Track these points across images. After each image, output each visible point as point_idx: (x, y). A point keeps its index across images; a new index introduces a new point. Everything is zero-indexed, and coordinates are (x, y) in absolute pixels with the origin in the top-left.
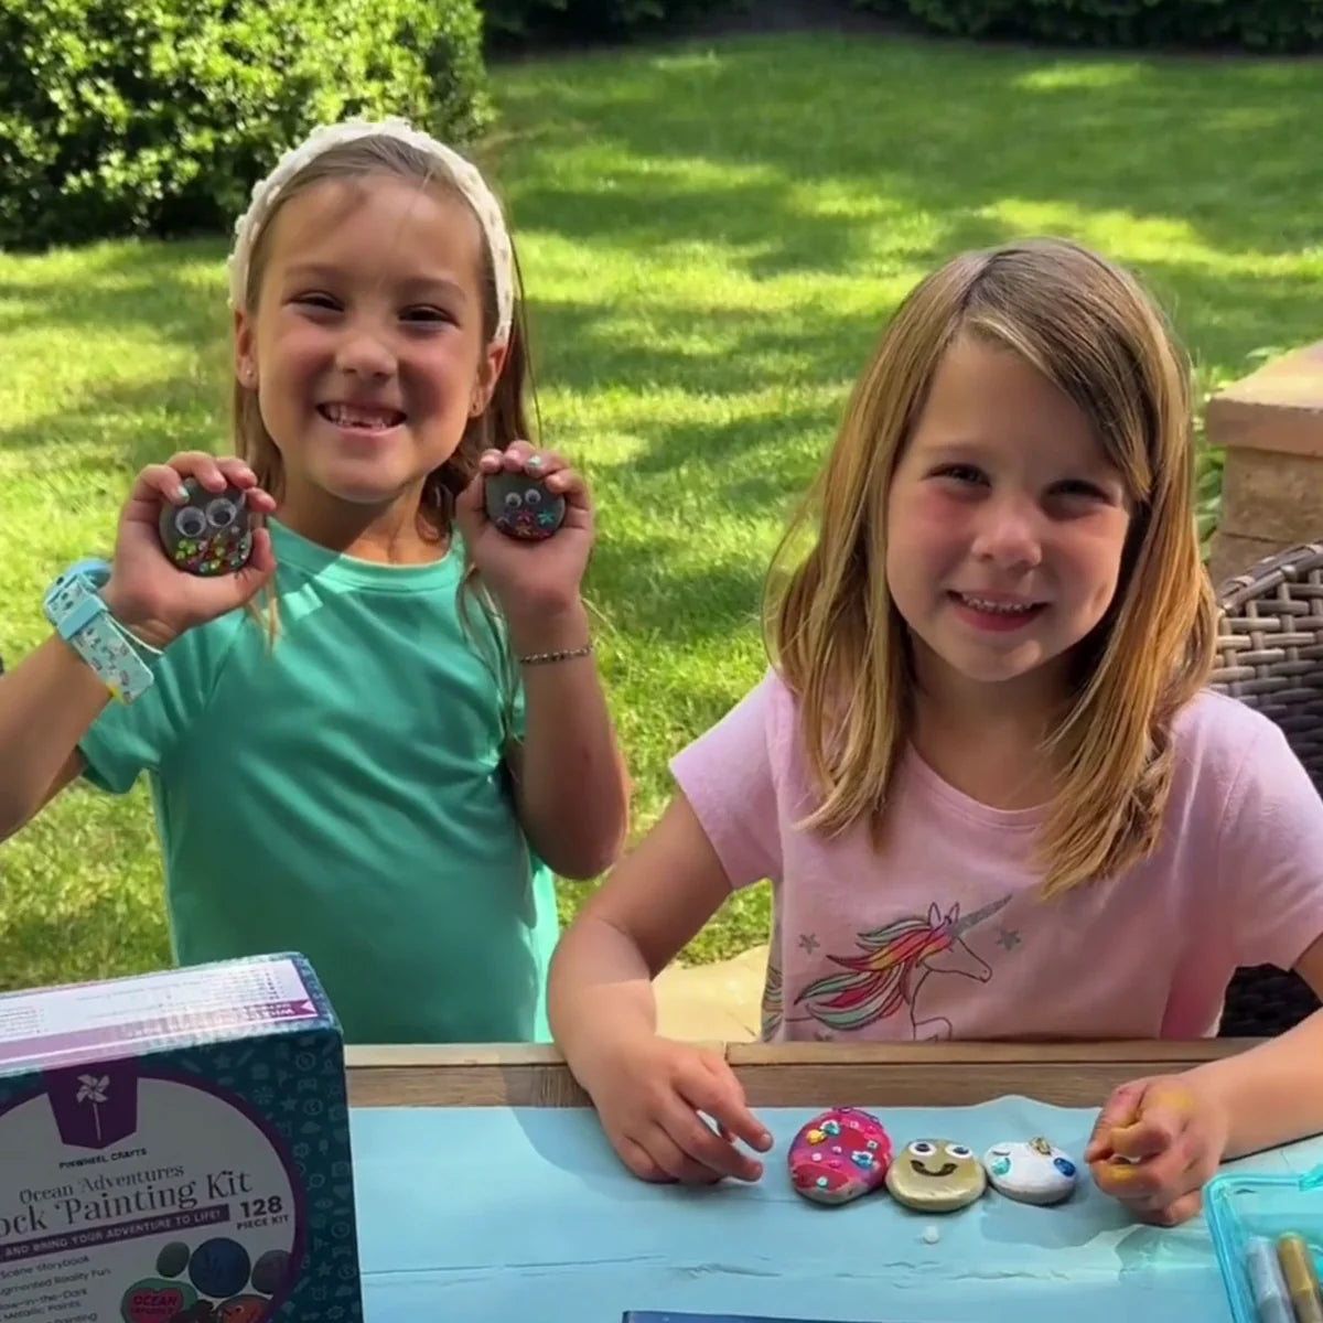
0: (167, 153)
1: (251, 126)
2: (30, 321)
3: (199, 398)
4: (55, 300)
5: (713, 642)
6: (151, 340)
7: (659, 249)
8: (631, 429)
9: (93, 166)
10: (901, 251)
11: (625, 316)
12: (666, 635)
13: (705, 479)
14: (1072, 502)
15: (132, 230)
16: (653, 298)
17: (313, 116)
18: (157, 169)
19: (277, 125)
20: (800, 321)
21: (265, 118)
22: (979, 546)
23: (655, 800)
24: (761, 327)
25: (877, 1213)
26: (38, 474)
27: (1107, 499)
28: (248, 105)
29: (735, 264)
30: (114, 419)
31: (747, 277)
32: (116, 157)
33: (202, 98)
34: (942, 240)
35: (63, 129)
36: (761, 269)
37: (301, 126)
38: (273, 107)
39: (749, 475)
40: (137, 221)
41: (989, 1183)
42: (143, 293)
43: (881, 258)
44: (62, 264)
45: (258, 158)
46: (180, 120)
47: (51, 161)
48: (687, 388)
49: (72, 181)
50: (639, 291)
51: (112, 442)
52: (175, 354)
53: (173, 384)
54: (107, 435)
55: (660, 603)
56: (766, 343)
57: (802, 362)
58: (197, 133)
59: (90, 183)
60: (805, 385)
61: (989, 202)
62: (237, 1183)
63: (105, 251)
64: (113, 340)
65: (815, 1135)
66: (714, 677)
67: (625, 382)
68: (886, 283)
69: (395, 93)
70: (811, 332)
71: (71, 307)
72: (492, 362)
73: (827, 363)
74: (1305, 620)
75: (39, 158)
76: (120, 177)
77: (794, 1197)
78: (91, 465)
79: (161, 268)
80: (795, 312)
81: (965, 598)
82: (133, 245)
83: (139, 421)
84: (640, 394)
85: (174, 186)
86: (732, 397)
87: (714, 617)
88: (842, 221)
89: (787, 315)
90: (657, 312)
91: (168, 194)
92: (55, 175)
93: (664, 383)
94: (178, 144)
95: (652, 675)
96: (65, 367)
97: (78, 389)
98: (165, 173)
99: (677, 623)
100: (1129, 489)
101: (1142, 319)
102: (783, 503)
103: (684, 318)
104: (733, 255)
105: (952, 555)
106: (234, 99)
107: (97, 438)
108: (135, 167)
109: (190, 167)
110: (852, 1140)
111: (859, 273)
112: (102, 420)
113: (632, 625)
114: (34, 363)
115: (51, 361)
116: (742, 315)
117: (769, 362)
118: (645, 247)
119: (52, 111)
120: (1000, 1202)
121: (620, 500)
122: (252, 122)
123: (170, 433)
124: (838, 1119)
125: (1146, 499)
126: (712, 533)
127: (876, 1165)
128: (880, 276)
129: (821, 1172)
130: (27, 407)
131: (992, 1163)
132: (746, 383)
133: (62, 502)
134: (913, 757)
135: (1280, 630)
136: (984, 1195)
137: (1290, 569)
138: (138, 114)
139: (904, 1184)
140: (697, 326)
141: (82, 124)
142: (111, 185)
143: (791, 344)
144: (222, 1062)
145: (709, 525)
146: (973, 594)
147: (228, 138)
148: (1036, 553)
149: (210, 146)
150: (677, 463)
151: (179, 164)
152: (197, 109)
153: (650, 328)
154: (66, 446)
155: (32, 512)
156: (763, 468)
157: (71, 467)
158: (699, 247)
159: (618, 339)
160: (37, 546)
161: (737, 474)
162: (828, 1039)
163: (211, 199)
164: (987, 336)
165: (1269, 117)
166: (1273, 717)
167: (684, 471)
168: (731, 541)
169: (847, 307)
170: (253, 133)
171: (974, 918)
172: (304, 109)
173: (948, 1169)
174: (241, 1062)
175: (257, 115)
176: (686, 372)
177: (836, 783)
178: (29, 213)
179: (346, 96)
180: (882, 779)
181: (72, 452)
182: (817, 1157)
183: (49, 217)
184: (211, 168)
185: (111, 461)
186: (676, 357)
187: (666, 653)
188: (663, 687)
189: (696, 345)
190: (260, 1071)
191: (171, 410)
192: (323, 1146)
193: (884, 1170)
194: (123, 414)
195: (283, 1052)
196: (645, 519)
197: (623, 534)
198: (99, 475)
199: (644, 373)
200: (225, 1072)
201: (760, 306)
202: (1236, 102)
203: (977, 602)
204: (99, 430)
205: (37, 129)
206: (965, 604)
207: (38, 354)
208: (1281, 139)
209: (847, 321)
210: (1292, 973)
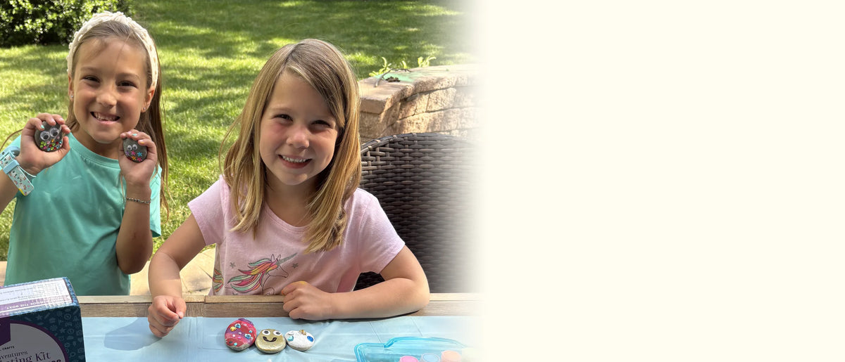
0: (44, 20)
1: (67, 13)
2: (6, 68)
3: (54, 91)
4: (13, 62)
5: (196, 161)
6: (39, 74)
7: (180, 50)
8: (173, 100)
9: (23, 24)
10: (246, 52)
11: (171, 69)
12: (183, 159)
13: (193, 114)
14: (319, 127)
15: (34, 42)
16: (179, 64)
17: (84, 10)
18: (41, 25)
19: (75, 13)
20: (219, 71)
21: (71, 11)
22: (289, 141)
23: (180, 207)
24: (208, 72)
25: (252, 354)
26: (8, 111)
27: (329, 126)
28: (66, 7)
29: (201, 55)
30: (30, 96)
31: (205, 58)
32: (29, 21)
33: (53, 4)
34: (258, 49)
35: (14, 12)
36: (208, 56)
37: (81, 13)
38: (73, 8)
39: (205, 113)
40: (36, 40)
41: (287, 343)
42: (37, 61)
43: (241, 54)
44: (15, 52)
45: (69, 22)
46: (47, 11)
47: (11, 22)
48: (188, 89)
49: (17, 27)
50: (175, 62)
51: (30, 102)
52: (47, 78)
53: (46, 87)
54: (28, 100)
55: (181, 150)
56: (210, 77)
57: (220, 83)
58: (52, 15)
59: (22, 28)
60: (221, 89)
61: (270, 39)
62: (46, 356)
63: (27, 48)
64: (29, 73)
65: (233, 328)
66: (196, 171)
67: (171, 87)
68: (242, 61)
69: (107, 4)
70: (222, 74)
71: (18, 65)
72: (150, 94)
73: (226, 83)
74: (374, 162)
75: (8, 21)
76: (31, 27)
77: (226, 348)
78: (23, 109)
79: (43, 54)
80: (217, 68)
81: (284, 157)
82: (35, 47)
83: (36, 97)
84: (175, 90)
85: (46, 30)
86: (201, 92)
87: (196, 154)
88: (231, 43)
89: (215, 69)
90: (180, 68)
91: (44, 32)
92: (12, 25)
93: (182, 87)
94: (46, 18)
95: (179, 171)
96: (16, 81)
97: (19, 87)
98: (43, 26)
99: (186, 156)
100: (338, 124)
101: (344, 68)
102: (215, 121)
103: (187, 69)
104: (201, 52)
105: (281, 143)
106: (62, 5)
107: (25, 102)
108: (34, 24)
109: (50, 24)
110: (244, 330)
111: (235, 58)
112: (26, 96)
113: (174, 156)
114: (7, 80)
115: (12, 79)
116: (203, 69)
117: (211, 82)
118: (176, 50)
119: (10, 7)
120: (291, 350)
121: (170, 120)
122: (68, 12)
123: (45, 100)
124: (240, 323)
125: (343, 127)
126: (196, 130)
127: (252, 338)
128: (241, 59)
129: (236, 341)
130: (5, 93)
131: (288, 338)
132: (204, 88)
133: (15, 119)
134: (268, 209)
135: (367, 166)
136: (286, 348)
137: (370, 147)
138: (35, 8)
139: (261, 344)
140: (191, 72)
141: (19, 11)
142: (28, 29)
143: (217, 78)
144: (39, 317)
145: (195, 128)
146: (287, 156)
147: (61, 16)
148: (307, 144)
149: (56, 19)
150: (186, 110)
151: (47, 23)
152: (52, 7)
153: (178, 72)
154: (16, 104)
155: (7, 123)
156: (209, 112)
157: (17, 109)
158: (192, 50)
159: (170, 75)
160: (8, 132)
161: (202, 113)
162: (237, 294)
163: (57, 34)
164: (293, 72)
165: (347, 16)
166: (374, 195)
167: (188, 112)
168: (201, 132)
169: (232, 67)
170: (68, 15)
171: (285, 260)
172: (82, 8)
173: (274, 339)
174: (46, 317)
175: (69, 10)
176: (188, 84)
177: (243, 216)
178: (6, 37)
179: (94, 5)
180: (258, 215)
181: (18, 105)
182: (234, 336)
183: (11, 38)
184: (56, 25)
185: (29, 108)
186: (185, 80)
187: (183, 164)
188: (182, 174)
189: (191, 77)
190: (52, 320)
191: (46, 94)
192: (74, 343)
193: (255, 340)
194: (32, 95)
195: (60, 314)
196: (177, 126)
197: (170, 130)
198: (25, 112)
199: (176, 84)
200: (40, 321)
201: (208, 67)
202: (338, 12)
203: (288, 159)
204: (25, 99)
205: (7, 12)
206: (284, 160)
207: (8, 77)
208: (349, 22)
209: (232, 71)
210: (379, 274)
